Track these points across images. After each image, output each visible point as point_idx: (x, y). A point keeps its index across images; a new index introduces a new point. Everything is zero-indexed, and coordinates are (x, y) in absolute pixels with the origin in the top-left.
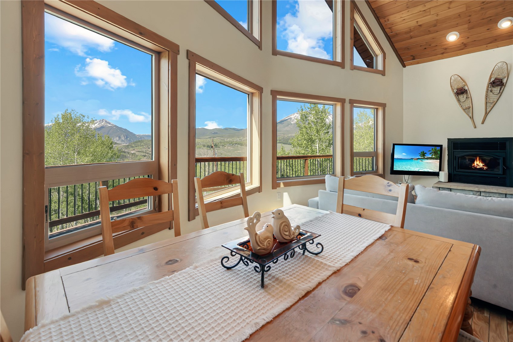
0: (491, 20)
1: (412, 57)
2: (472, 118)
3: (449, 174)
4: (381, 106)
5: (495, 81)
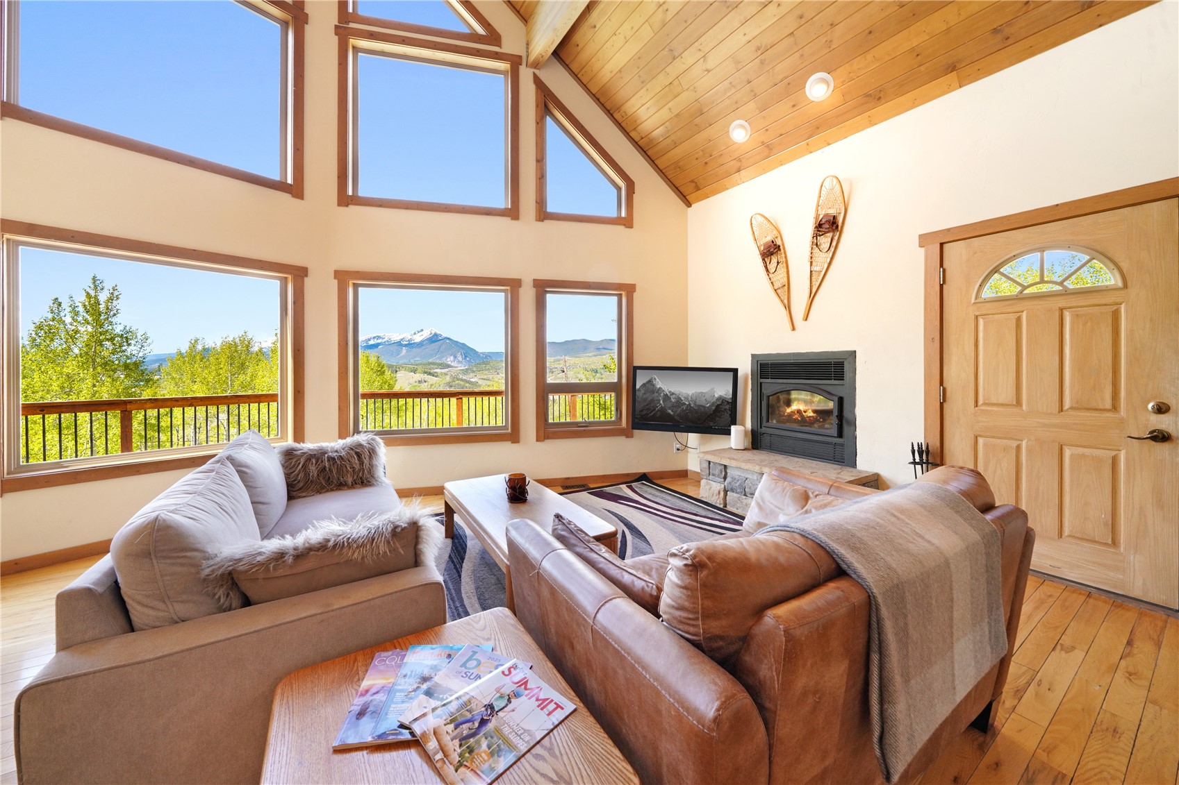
0: (789, 84)
1: (693, 185)
2: (788, 307)
3: (753, 431)
4: (623, 290)
5: (823, 221)
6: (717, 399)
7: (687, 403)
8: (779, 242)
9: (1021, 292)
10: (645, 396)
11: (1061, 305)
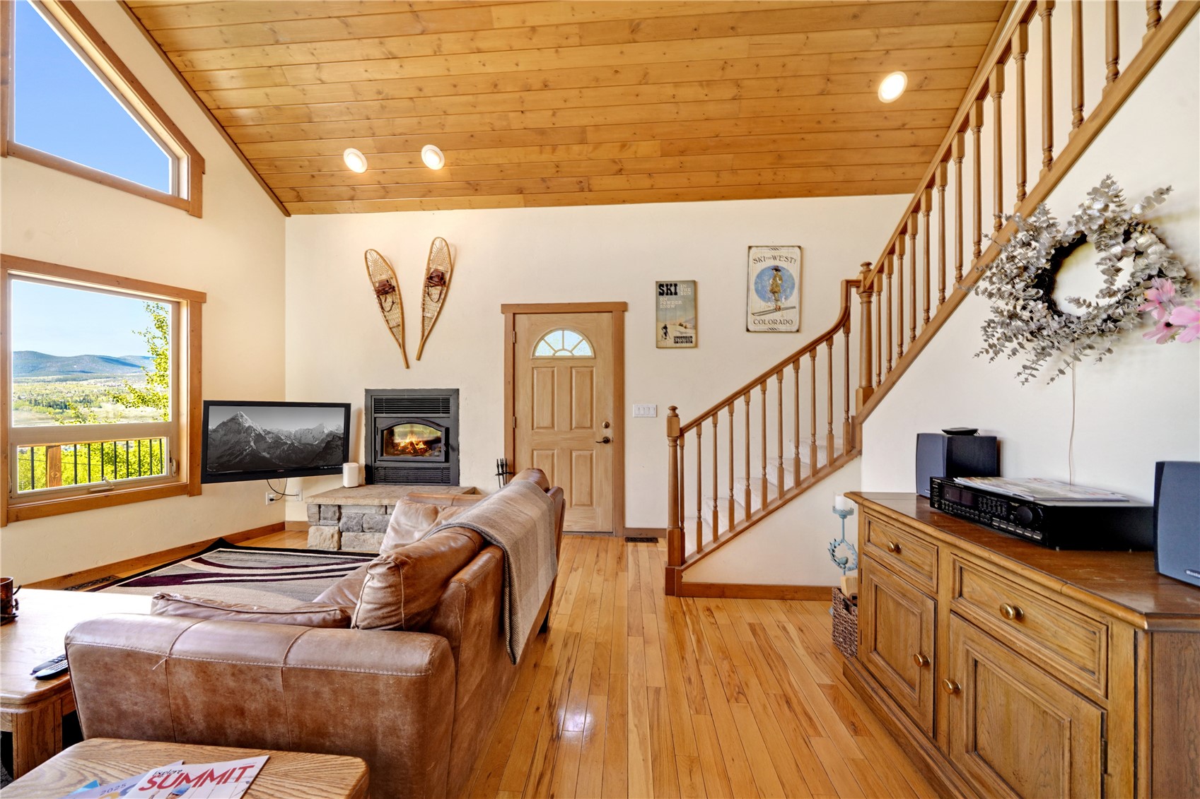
1: (294, 193)
2: (403, 346)
3: (367, 467)
4: (183, 298)
5: (434, 274)
6: (328, 435)
7: (289, 442)
8: (394, 283)
9: (554, 355)
10: (225, 438)
11: (571, 365)
